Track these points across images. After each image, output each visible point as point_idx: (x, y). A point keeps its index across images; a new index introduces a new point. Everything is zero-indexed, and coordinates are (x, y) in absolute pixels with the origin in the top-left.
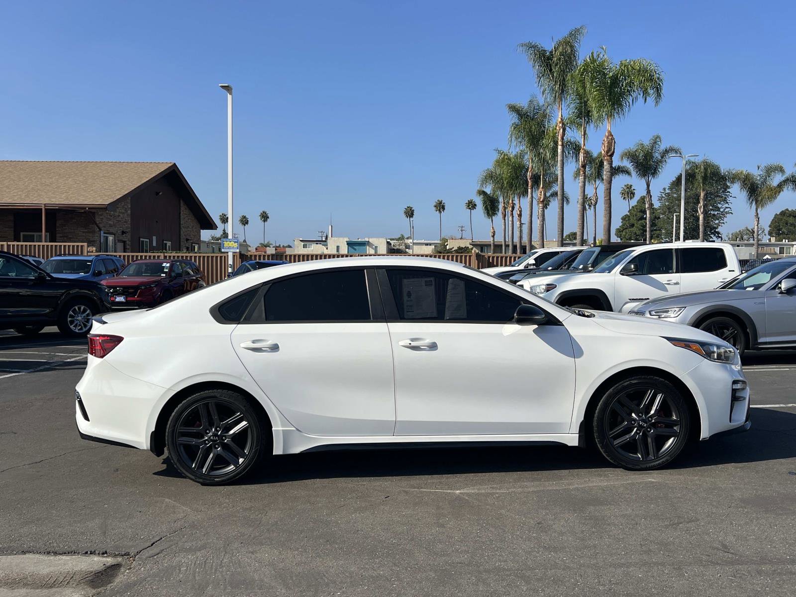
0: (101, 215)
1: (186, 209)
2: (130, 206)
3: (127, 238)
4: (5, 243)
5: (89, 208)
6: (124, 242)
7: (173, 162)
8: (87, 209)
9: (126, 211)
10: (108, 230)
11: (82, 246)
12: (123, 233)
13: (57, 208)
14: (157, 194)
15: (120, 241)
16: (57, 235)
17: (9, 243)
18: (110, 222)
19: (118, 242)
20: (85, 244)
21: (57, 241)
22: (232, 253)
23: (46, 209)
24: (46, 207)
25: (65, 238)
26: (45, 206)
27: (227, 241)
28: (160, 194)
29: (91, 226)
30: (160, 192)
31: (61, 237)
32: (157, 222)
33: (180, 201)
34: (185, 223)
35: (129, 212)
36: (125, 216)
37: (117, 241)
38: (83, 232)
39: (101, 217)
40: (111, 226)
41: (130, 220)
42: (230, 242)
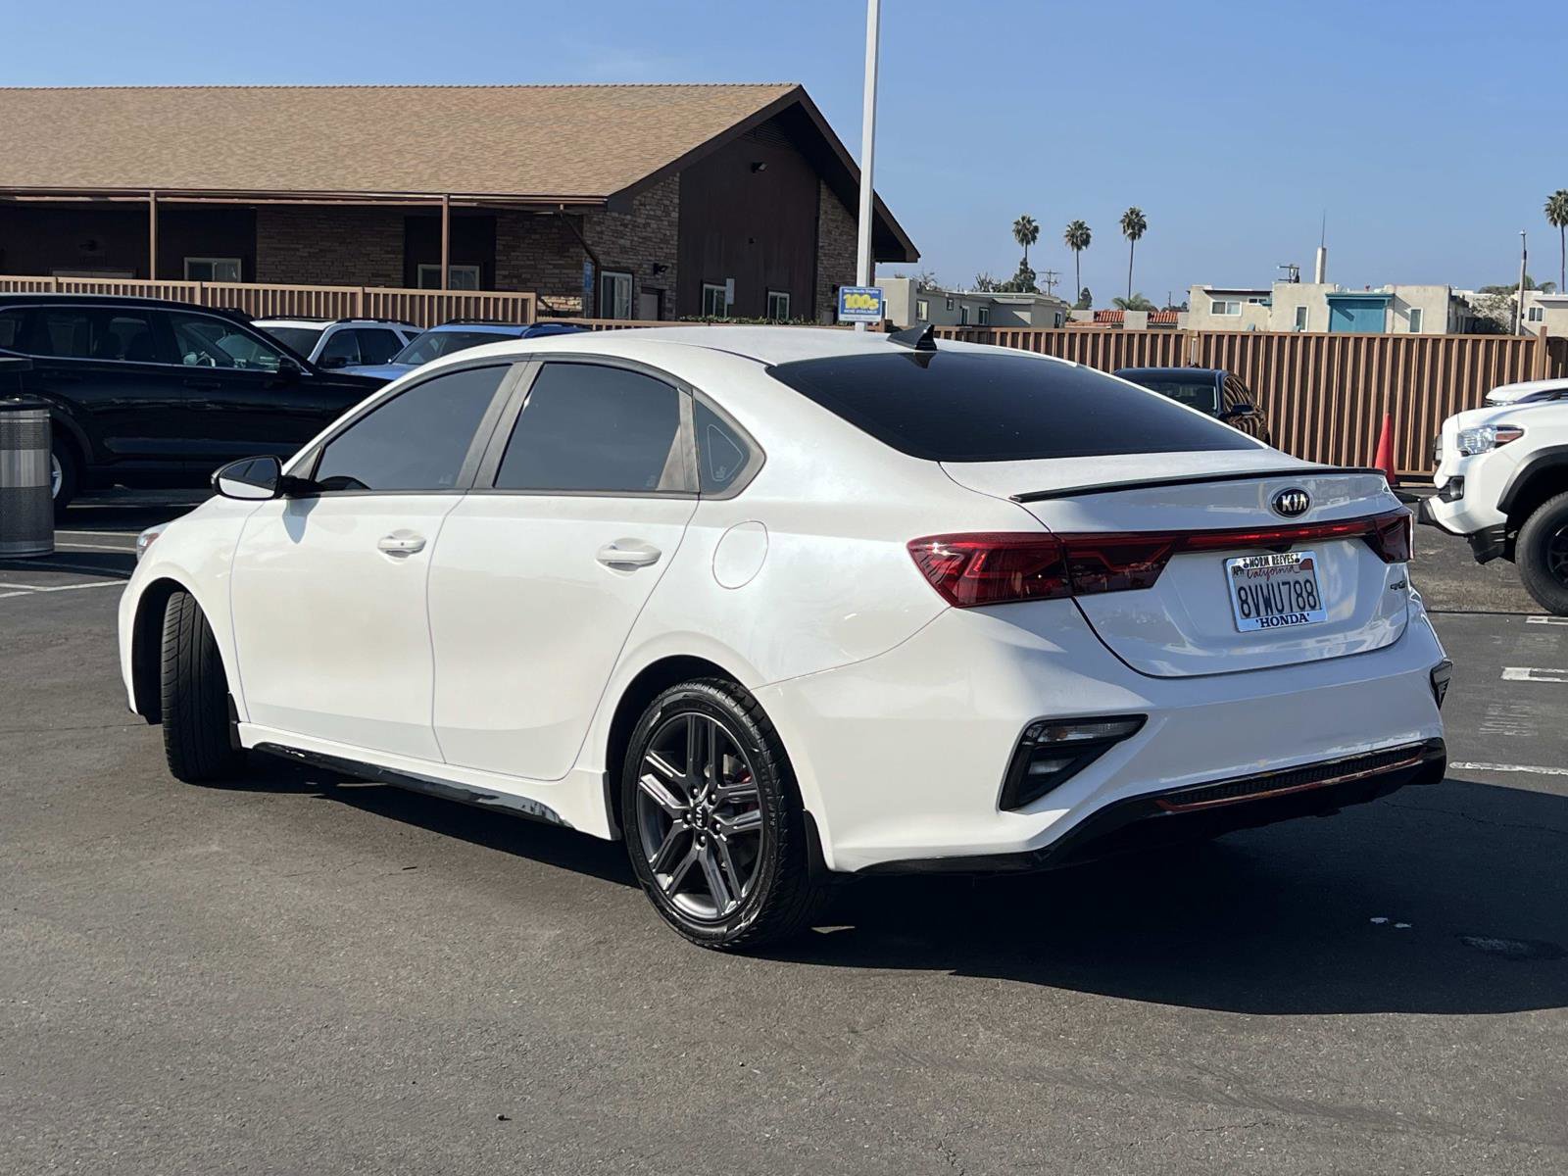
0: (599, 223)
1: (833, 207)
2: (676, 201)
3: (667, 281)
4: (358, 290)
5: (566, 206)
6: (660, 293)
7: (796, 83)
8: (562, 207)
9: (668, 214)
10: (614, 262)
11: (525, 301)
12: (657, 269)
13: (475, 204)
14: (755, 167)
15: (646, 290)
16: (497, 272)
17: (368, 290)
18: (622, 241)
19: (642, 292)
20: (532, 296)
21: (497, 286)
22: (863, 325)
23: (449, 207)
24: (451, 204)
25: (515, 281)
26: (449, 200)
27: (852, 294)
28: (762, 167)
29: (571, 250)
30: (760, 164)
31: (505, 277)
32: (751, 242)
33: (820, 184)
34: (830, 245)
35: (675, 215)
36: (662, 223)
37: (639, 289)
38: (555, 266)
39: (598, 229)
40: (623, 250)
41: (676, 238)
42: (861, 294)
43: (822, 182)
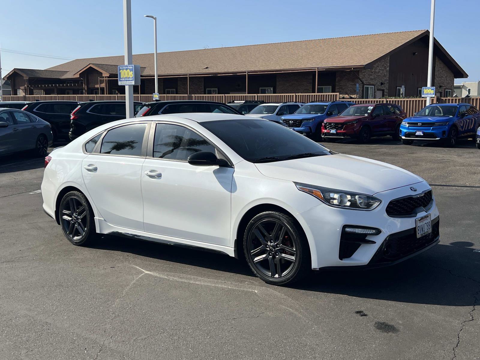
0: (364, 72)
1: (440, 63)
2: (388, 65)
3: (386, 87)
4: (294, 94)
5: (354, 68)
6: (383, 91)
7: (426, 29)
8: (352, 69)
9: (385, 68)
10: (368, 83)
11: (336, 95)
12: (382, 84)
13: (324, 70)
14: (414, 54)
15: (378, 90)
17: (296, 94)
18: (371, 77)
19: (377, 90)
20: (338, 94)
21: (336, 91)
22: (429, 98)
23: (318, 71)
24: (318, 70)
25: (341, 89)
26: (318, 69)
27: (426, 89)
28: (416, 54)
29: (356, 80)
30: (416, 53)
31: (338, 88)
32: (413, 75)
34: (439, 74)
35: (388, 69)
36: (384, 72)
37: (376, 90)
38: (351, 85)
39: (364, 74)
40: (372, 79)
41: (388, 75)
42: (428, 89)
43: (436, 56)
